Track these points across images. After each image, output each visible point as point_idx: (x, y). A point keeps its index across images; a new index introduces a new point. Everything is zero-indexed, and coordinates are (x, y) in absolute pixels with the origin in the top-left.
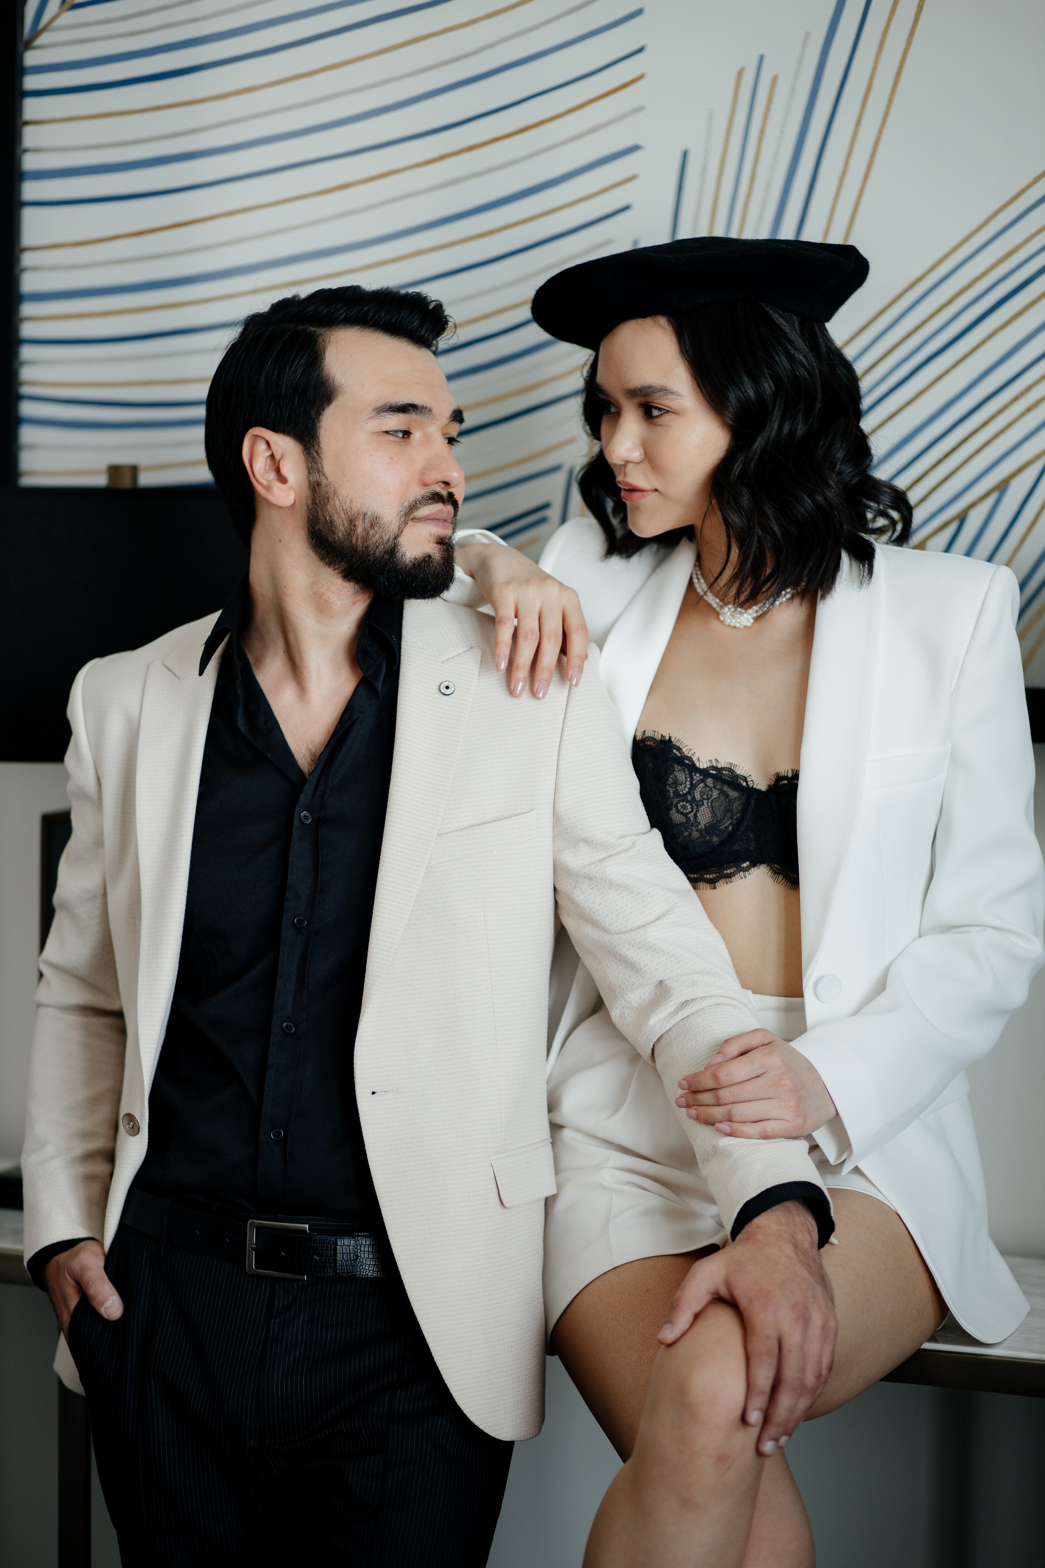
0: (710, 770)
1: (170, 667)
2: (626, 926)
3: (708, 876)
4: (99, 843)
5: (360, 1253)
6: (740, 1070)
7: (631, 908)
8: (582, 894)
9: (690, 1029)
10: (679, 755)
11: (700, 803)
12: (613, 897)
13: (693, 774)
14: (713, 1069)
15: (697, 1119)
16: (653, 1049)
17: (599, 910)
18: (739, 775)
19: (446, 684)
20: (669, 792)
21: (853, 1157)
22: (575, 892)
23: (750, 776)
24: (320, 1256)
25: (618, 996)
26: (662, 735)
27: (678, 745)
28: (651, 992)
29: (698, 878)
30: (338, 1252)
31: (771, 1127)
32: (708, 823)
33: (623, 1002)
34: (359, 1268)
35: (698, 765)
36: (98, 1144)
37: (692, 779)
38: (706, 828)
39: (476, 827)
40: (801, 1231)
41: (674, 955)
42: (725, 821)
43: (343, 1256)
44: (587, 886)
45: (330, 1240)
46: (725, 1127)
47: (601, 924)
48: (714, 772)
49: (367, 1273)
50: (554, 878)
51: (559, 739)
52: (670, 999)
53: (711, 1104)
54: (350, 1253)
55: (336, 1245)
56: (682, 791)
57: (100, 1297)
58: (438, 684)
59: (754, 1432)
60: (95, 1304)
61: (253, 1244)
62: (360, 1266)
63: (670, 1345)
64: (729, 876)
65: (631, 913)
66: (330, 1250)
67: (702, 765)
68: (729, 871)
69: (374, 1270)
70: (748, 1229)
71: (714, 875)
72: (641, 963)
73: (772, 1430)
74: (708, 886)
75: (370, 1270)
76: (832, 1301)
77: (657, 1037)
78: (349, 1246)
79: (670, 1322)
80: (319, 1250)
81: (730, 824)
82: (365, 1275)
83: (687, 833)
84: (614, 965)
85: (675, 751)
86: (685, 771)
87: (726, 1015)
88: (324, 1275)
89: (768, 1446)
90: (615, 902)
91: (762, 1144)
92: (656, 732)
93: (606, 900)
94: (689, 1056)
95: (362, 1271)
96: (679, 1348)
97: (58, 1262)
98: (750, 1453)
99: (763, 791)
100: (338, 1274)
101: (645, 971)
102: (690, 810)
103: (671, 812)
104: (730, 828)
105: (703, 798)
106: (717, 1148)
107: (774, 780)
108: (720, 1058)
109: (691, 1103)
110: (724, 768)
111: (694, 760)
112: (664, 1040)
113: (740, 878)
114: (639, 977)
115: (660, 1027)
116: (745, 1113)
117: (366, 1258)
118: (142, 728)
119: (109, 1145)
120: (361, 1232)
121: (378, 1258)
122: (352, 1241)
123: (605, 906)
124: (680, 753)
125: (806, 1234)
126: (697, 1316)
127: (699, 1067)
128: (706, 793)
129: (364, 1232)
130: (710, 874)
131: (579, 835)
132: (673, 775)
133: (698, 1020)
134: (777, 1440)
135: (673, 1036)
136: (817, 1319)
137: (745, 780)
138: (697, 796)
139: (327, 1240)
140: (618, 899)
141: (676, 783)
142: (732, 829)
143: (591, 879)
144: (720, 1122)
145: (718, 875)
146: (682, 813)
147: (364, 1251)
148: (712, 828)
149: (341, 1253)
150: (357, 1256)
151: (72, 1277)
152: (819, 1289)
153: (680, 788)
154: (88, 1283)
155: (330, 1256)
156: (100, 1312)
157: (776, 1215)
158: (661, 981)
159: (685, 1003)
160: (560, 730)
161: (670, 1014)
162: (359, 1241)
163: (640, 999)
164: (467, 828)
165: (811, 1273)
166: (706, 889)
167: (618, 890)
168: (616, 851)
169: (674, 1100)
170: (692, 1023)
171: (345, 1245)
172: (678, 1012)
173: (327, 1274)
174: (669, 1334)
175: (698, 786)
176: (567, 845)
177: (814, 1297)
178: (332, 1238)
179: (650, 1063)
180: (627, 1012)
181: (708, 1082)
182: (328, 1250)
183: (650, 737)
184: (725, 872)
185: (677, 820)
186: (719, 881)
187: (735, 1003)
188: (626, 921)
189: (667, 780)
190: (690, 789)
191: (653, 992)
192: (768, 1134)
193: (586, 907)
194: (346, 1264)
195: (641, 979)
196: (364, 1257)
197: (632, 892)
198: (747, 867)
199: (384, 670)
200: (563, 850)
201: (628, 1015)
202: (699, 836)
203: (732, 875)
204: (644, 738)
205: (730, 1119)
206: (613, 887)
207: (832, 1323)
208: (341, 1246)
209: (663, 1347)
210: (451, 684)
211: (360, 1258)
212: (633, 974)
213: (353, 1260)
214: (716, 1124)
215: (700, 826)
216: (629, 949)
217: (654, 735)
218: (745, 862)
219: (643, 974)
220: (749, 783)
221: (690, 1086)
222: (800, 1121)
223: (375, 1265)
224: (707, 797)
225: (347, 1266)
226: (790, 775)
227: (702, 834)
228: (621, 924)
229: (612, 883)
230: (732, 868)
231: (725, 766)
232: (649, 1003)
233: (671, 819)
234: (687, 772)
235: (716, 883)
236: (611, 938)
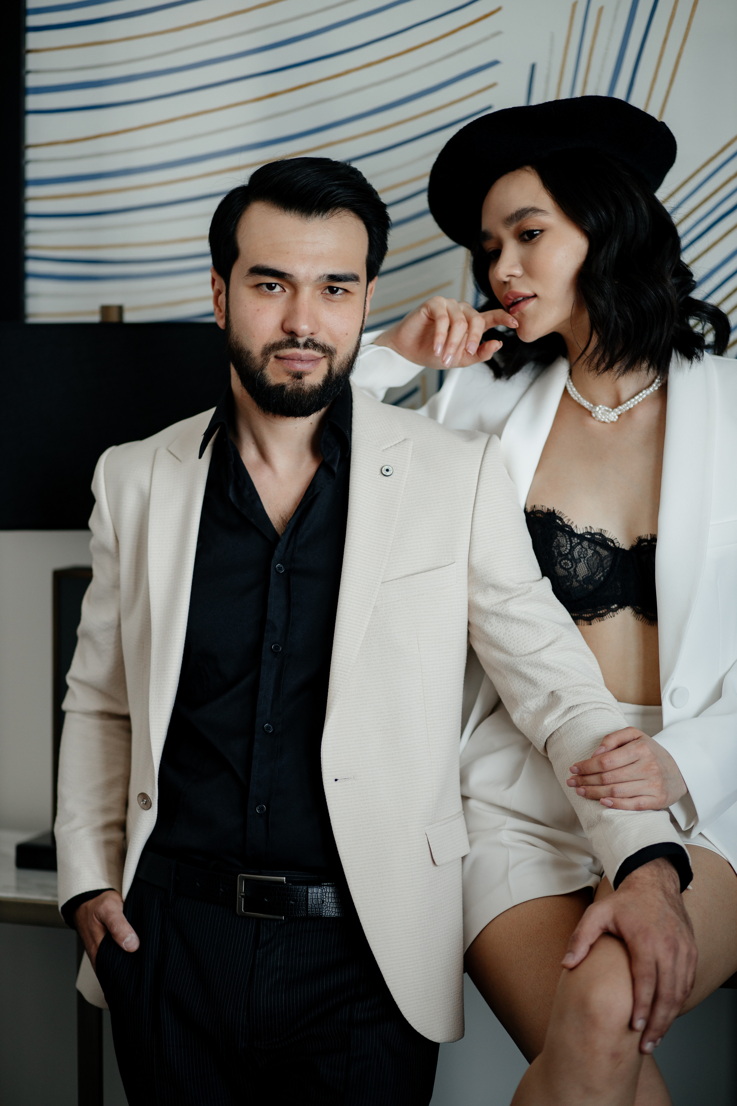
0: (586, 535)
1: (173, 452)
2: (525, 651)
3: (585, 615)
4: (116, 586)
5: (325, 898)
6: (619, 758)
7: (529, 637)
8: (490, 626)
9: (576, 727)
10: (561, 524)
11: (578, 561)
12: (515, 629)
13: (572, 538)
14: (599, 757)
15: (586, 796)
16: (546, 743)
17: (504, 638)
18: (608, 538)
19: (386, 467)
20: (554, 552)
21: (699, 824)
22: (485, 625)
23: (616, 539)
24: (295, 901)
25: (519, 703)
26: (548, 509)
27: (560, 516)
28: (544, 700)
29: (577, 616)
30: (309, 898)
31: (644, 801)
32: (585, 575)
33: (523, 707)
34: (325, 910)
35: (575, 531)
36: (114, 817)
37: (571, 543)
38: (583, 580)
39: (411, 576)
40: (668, 881)
41: (562, 672)
42: (598, 573)
43: (313, 901)
44: (494, 620)
45: (302, 889)
46: (608, 801)
47: (506, 649)
48: (589, 536)
49: (331, 913)
50: (468, 615)
51: (472, 509)
52: (560, 705)
53: (596, 784)
54: (318, 899)
55: (307, 892)
56: (564, 552)
57: (121, 934)
58: (380, 467)
59: (637, 1036)
60: (118, 940)
61: (243, 893)
62: (325, 909)
63: (572, 969)
64: (601, 615)
65: (529, 641)
66: (303, 897)
67: (580, 531)
68: (601, 612)
69: (336, 911)
70: (628, 879)
71: (590, 615)
72: (537, 678)
73: (651, 1034)
74: (586, 622)
75: (333, 912)
76: (692, 934)
77: (550, 733)
78: (317, 893)
79: (572, 951)
80: (294, 897)
81: (602, 576)
82: (329, 915)
83: (569, 583)
84: (516, 680)
85: (558, 521)
86: (565, 537)
87: (603, 716)
88: (298, 916)
89: (648, 1046)
90: (516, 632)
91: (636, 814)
92: (544, 507)
93: (510, 631)
94: (576, 748)
95: (327, 912)
96: (581, 972)
97: (86, 907)
98: (635, 1051)
99: (627, 551)
100: (309, 914)
101: (541, 685)
102: (570, 566)
103: (556, 567)
104: (602, 578)
105: (580, 557)
106: (601, 818)
107: (637, 542)
108: (603, 750)
109: (580, 783)
110: (596, 533)
111: (573, 527)
112: (555, 735)
113: (610, 617)
114: (536, 689)
115: (553, 726)
116: (624, 791)
117: (330, 902)
118: (152, 498)
119: (122, 817)
120: (326, 883)
121: (339, 902)
122: (319, 890)
123: (509, 636)
124: (561, 522)
125: (672, 883)
126: (592, 947)
127: (584, 756)
128: (583, 553)
129: (328, 883)
130: (587, 614)
131: (488, 582)
132: (557, 540)
133: (582, 720)
134: (654, 1041)
135: (562, 732)
136: (684, 949)
137: (612, 541)
138: (576, 556)
139: (300, 889)
140: (519, 630)
141: (559, 546)
142: (604, 579)
143: (497, 615)
144: (604, 798)
145: (593, 614)
146: (565, 569)
147: (328, 897)
148: (588, 579)
149: (311, 899)
150: (323, 901)
151: (98, 918)
152: (683, 925)
153: (562, 549)
154: (112, 924)
155: (303, 901)
156: (121, 946)
157: (650, 869)
158: (552, 692)
159: (571, 708)
160: (473, 502)
161: (560, 716)
162: (324, 889)
163: (536, 705)
164: (404, 577)
165: (677, 914)
166: (584, 625)
167: (519, 623)
168: (516, 594)
169: (566, 781)
170: (577, 722)
171: (315, 892)
172: (566, 714)
173: (300, 915)
174: (571, 961)
175: (576, 548)
176: (479, 589)
177: (681, 932)
178: (304, 887)
179: (543, 753)
180: (525, 715)
181: (595, 767)
182: (301, 897)
183: (540, 510)
184: (599, 612)
185: (561, 574)
186: (593, 619)
187: (610, 707)
188: (525, 647)
189: (552, 543)
190: (570, 550)
191: (546, 700)
192: (641, 806)
193: (494, 636)
194: (315, 907)
195: (537, 691)
196: (329, 902)
197: (529, 625)
198: (615, 608)
199: (339, 457)
200: (476, 593)
201: (526, 717)
202: (578, 585)
203: (603, 615)
204: (534, 510)
205: (612, 795)
206: (514, 621)
207: (694, 952)
208: (311, 893)
209: (565, 971)
210: (390, 467)
211: (325, 902)
212: (531, 687)
213: (320, 904)
214: (602, 799)
215: (579, 578)
216: (528, 667)
217: (542, 509)
218: (613, 605)
219: (539, 686)
220: (616, 544)
221: (580, 770)
222: (664, 797)
223: (337, 907)
224: (584, 556)
225: (315, 909)
226: (649, 538)
227: (581, 584)
228: (521, 649)
229: (514, 619)
230: (603, 609)
231: (597, 532)
232: (543, 708)
233: (556, 573)
234: (567, 537)
235: (592, 621)
236: (514, 660)
